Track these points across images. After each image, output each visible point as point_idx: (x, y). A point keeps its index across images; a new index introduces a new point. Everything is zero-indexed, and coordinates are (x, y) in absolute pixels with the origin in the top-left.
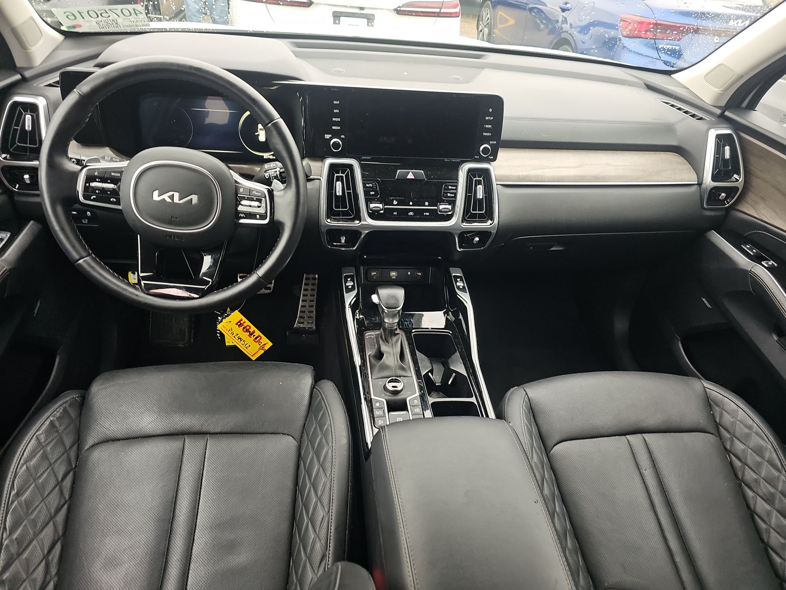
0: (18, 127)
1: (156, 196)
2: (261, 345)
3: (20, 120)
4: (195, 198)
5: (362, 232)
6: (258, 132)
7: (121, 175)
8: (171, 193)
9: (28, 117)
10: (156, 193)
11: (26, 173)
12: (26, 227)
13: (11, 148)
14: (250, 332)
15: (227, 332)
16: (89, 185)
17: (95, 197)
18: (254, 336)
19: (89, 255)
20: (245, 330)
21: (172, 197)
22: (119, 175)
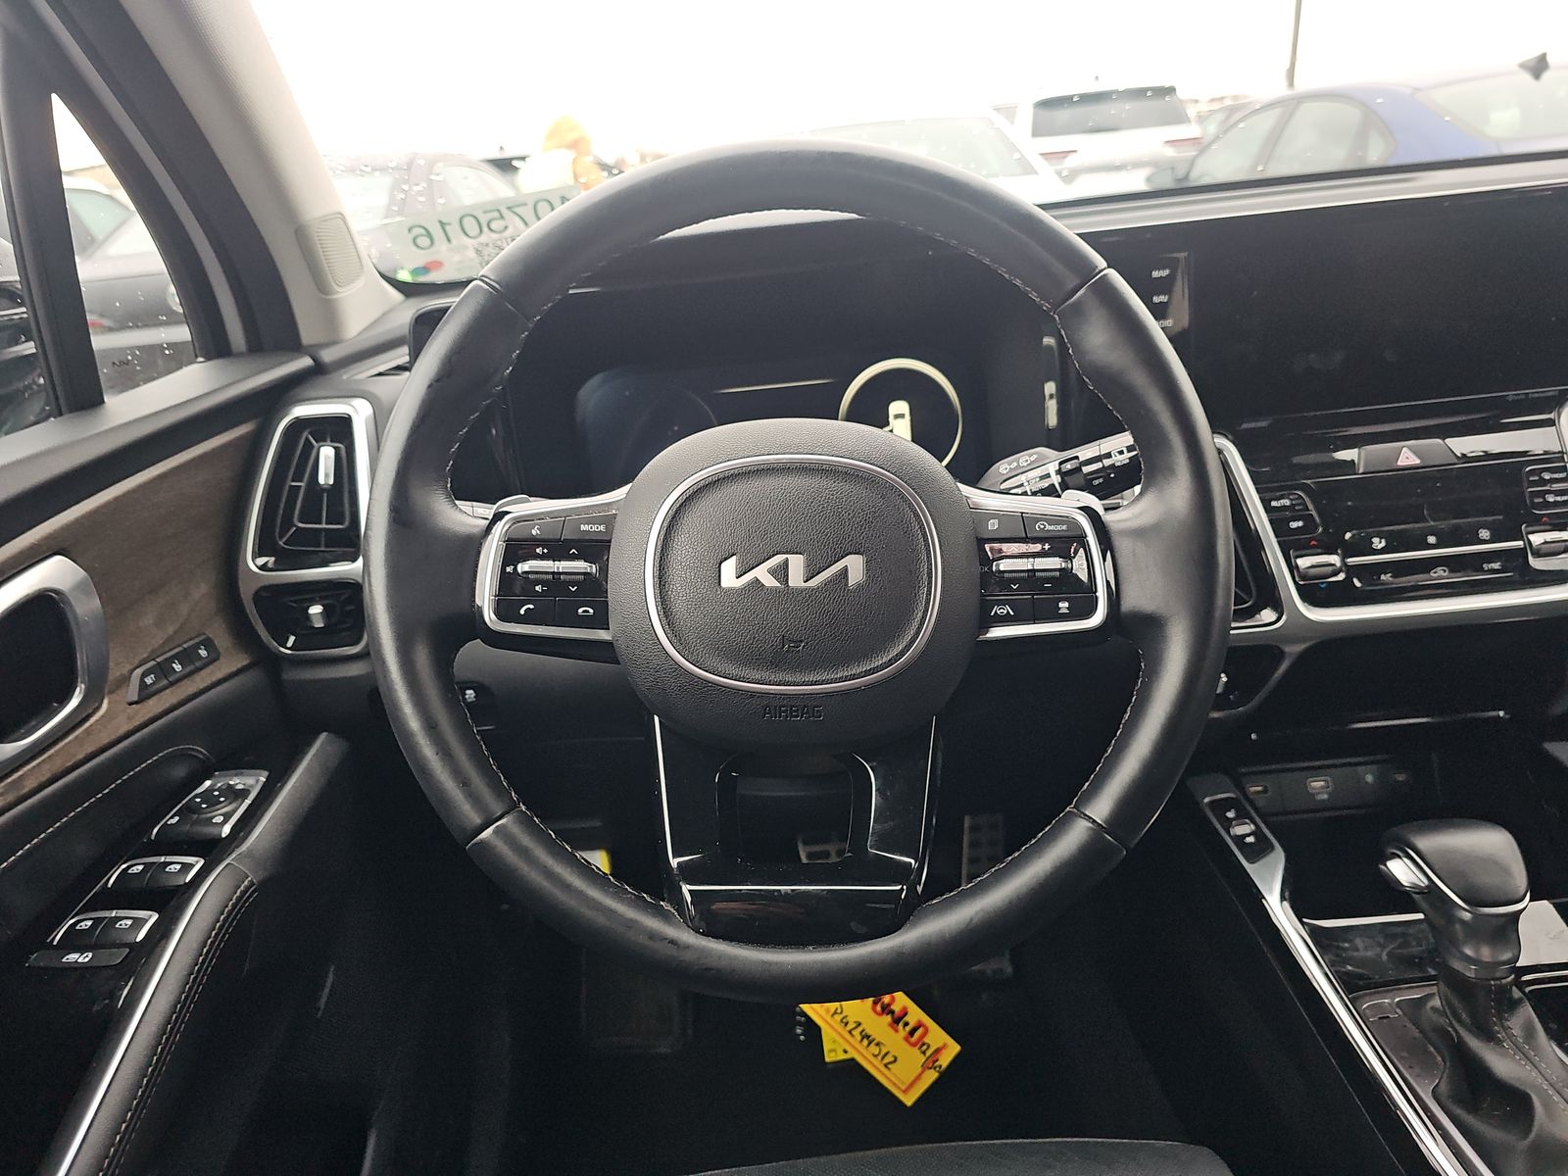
0: (301, 481)
1: (729, 576)
2: (928, 1053)
3: (307, 462)
4: (855, 566)
5: (1287, 649)
6: (888, 424)
7: (610, 529)
8: (778, 559)
9: (327, 454)
10: (729, 568)
11: (313, 602)
12: (303, 758)
13: (281, 538)
14: (892, 1012)
15: (829, 1019)
16: (515, 569)
17: (532, 606)
18: (906, 1024)
19: (512, 807)
20: (879, 1008)
21: (781, 572)
22: (602, 528)
